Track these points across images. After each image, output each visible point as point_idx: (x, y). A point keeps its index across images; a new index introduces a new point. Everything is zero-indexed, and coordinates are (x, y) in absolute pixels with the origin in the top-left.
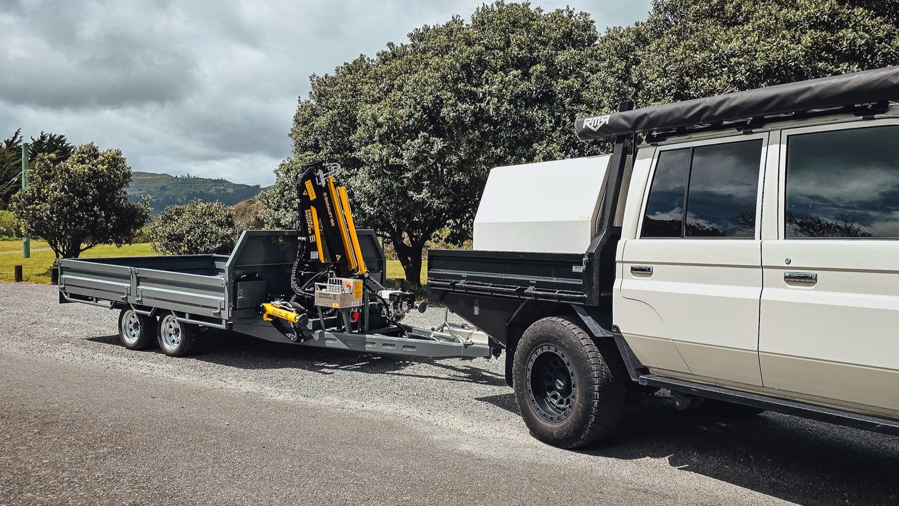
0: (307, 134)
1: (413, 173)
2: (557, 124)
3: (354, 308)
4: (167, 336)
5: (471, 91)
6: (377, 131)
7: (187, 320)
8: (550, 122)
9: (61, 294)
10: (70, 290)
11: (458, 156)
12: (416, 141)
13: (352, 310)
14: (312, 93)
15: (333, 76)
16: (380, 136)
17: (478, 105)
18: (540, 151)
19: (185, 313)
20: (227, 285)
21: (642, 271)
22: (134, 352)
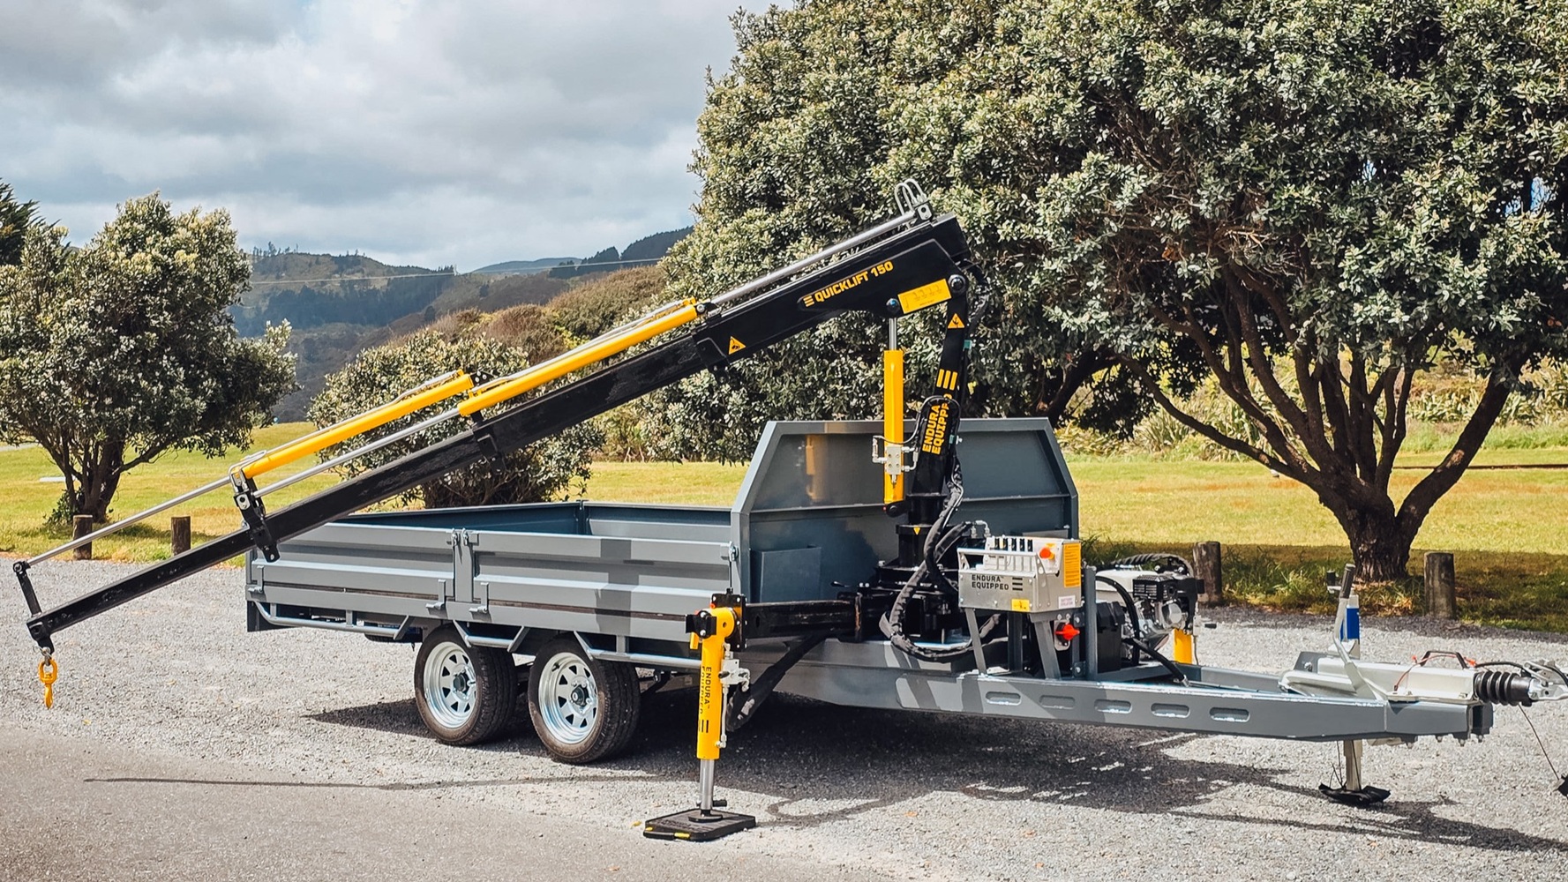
0: (744, 167)
1: (1065, 262)
2: (1461, 113)
3: (1063, 612)
4: (554, 705)
5: (1225, 39)
6: (956, 153)
7: (620, 654)
8: (1443, 108)
9: (252, 608)
10: (276, 596)
11: (1188, 211)
12: (1075, 176)
13: (1060, 616)
14: (738, 60)
15: (790, 9)
16: (966, 165)
17: (1246, 73)
18: (1424, 191)
20: (736, 558)
22: (463, 752)
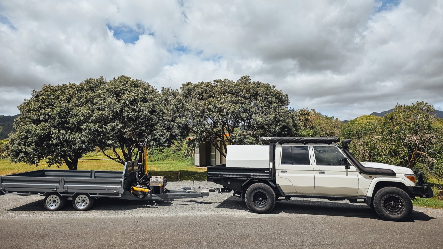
4: (78, 203)
7: (98, 196)
19: (96, 193)
20: (123, 181)
21: (284, 172)
